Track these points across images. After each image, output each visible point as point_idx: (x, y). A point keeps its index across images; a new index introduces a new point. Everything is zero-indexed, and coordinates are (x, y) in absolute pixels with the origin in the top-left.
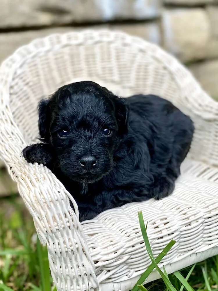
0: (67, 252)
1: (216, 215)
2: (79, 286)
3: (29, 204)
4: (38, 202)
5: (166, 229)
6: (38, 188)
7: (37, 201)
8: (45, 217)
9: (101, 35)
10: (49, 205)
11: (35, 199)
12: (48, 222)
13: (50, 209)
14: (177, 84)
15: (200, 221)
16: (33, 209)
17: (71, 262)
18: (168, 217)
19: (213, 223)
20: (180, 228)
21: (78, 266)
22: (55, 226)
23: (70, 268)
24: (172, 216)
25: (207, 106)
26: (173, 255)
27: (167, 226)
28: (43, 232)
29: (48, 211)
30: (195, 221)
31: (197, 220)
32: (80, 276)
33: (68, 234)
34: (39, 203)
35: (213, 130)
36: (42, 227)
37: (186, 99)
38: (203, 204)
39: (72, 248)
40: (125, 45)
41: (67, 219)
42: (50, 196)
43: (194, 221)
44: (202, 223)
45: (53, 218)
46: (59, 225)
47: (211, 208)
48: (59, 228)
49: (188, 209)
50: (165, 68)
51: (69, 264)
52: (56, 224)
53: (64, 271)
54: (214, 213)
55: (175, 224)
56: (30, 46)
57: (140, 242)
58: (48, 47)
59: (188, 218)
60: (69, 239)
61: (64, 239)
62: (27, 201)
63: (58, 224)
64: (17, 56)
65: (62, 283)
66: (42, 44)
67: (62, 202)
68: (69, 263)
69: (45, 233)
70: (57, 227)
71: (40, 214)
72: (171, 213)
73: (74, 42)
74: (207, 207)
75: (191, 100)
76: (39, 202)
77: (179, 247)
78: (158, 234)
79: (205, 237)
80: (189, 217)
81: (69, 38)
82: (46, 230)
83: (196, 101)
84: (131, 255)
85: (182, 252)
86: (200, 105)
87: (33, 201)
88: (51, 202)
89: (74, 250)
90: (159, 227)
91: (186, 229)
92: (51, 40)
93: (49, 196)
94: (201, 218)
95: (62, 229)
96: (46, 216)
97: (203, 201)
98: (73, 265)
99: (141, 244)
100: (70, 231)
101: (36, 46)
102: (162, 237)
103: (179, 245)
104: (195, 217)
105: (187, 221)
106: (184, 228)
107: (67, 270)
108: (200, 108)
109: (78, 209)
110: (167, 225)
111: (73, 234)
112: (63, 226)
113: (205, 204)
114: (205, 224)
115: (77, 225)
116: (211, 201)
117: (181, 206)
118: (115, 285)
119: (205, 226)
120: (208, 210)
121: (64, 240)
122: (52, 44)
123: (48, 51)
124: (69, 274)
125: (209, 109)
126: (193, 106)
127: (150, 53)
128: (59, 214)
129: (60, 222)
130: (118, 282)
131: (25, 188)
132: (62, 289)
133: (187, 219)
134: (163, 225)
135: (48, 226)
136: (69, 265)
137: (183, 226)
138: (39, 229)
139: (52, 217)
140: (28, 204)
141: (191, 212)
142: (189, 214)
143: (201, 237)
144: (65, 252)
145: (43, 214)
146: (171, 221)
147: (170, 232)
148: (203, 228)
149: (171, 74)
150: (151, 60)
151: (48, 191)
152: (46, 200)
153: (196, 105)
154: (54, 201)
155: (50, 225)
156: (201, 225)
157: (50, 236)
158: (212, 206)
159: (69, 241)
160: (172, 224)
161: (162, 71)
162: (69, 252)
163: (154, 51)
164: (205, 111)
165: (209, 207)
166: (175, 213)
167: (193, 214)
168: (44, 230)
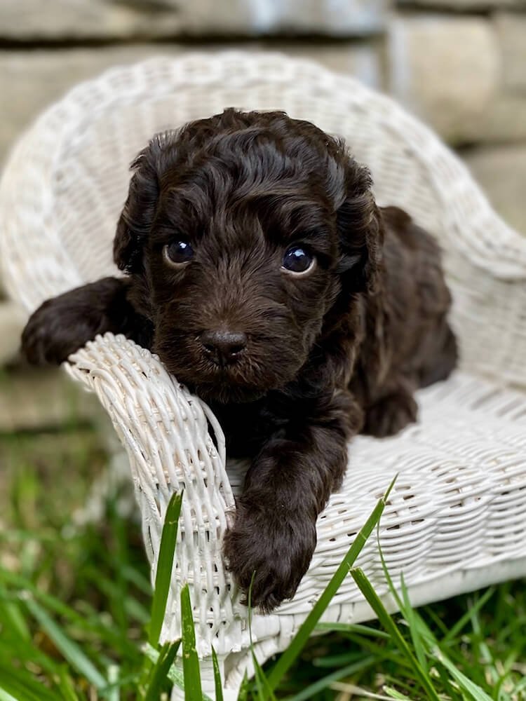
0: (196, 533)
1: (521, 489)
2: (212, 610)
3: (125, 424)
4: (145, 420)
5: (408, 510)
6: (145, 390)
7: (143, 417)
8: (157, 454)
9: (264, 68)
10: (168, 428)
11: (140, 413)
12: (163, 465)
13: (168, 436)
14: (436, 195)
15: (485, 498)
16: (133, 435)
17: (202, 556)
18: (413, 485)
19: (512, 507)
20: (440, 510)
21: (214, 567)
22: (178, 475)
23: (197, 570)
24: (422, 482)
25: (506, 247)
26: (414, 568)
27: (410, 502)
28: (150, 486)
29: (165, 441)
30: (473, 498)
31: (477, 496)
32: (216, 589)
33: (201, 494)
34: (146, 422)
35: (515, 305)
36: (150, 475)
37: (456, 229)
38: (493, 463)
39: (207, 526)
40: (319, 93)
41: (202, 464)
42: (172, 409)
43: (471, 496)
44: (489, 503)
45: (175, 457)
46: (186, 472)
47: (511, 471)
48: (185, 478)
49: (457, 470)
50: (410, 154)
51: (196, 559)
52: (179, 470)
53: (185, 574)
54: (516, 483)
55: (428, 499)
56: (102, 84)
57: (349, 531)
58: (140, 88)
59: (457, 490)
60: (204, 507)
61: (191, 504)
62: (121, 417)
63: (183, 470)
64: (71, 105)
65: (175, 602)
66: (129, 81)
67: (195, 425)
68: (198, 557)
69: (155, 487)
70: (181, 478)
71: (148, 447)
72: (419, 477)
73: (200, 79)
74: (503, 469)
75: (466, 231)
76: (147, 419)
77: (429, 553)
78: (390, 518)
79: (489, 537)
80: (461, 488)
81: (190, 70)
82: (157, 482)
83: (479, 234)
84: (328, 557)
85: (433, 565)
86: (489, 245)
87: (135, 417)
88: (173, 423)
89: (210, 531)
90: (392, 503)
91: (452, 514)
92: (148, 72)
93: (169, 409)
94: (488, 492)
95: (191, 482)
96: (159, 452)
97: (493, 457)
98: (206, 564)
99: (350, 535)
100: (206, 490)
101: (115, 84)
102: (397, 527)
103: (432, 548)
104: (474, 489)
105: (456, 496)
106: (448, 511)
107: (192, 573)
108: (489, 252)
109: (224, 444)
110: (413, 501)
111: (212, 496)
112: (193, 476)
113: (499, 462)
114: (494, 507)
115: (222, 478)
116: (509, 457)
117: (444, 463)
118: (284, 619)
119: (494, 511)
120: (502, 475)
121: (192, 507)
122: (151, 81)
123: (141, 98)
124: (195, 581)
125: (510, 254)
126: (472, 247)
127: (375, 116)
128: (187, 451)
129: (189, 468)
130: (289, 615)
131: (116, 390)
132: (174, 614)
133: (456, 492)
134: (402, 500)
135: (162, 473)
136: (197, 562)
137: (446, 505)
138: (143, 479)
139: (173, 455)
140: (122, 422)
141: (464, 477)
142: (462, 480)
143: (482, 536)
144: (192, 532)
145: (155, 446)
146: (421, 493)
147: (416, 516)
148: (489, 516)
149: (423, 167)
150: (378, 132)
151: (167, 397)
152: (164, 417)
153: (480, 244)
154: (180, 420)
155: (166, 472)
156: (486, 507)
157: (163, 494)
158: (512, 468)
159: (203, 511)
160: (421, 498)
161: (402, 161)
162: (201, 534)
163: (385, 111)
164: (502, 259)
165: (507, 470)
166: (430, 477)
167: (470, 481)
168: (153, 481)
